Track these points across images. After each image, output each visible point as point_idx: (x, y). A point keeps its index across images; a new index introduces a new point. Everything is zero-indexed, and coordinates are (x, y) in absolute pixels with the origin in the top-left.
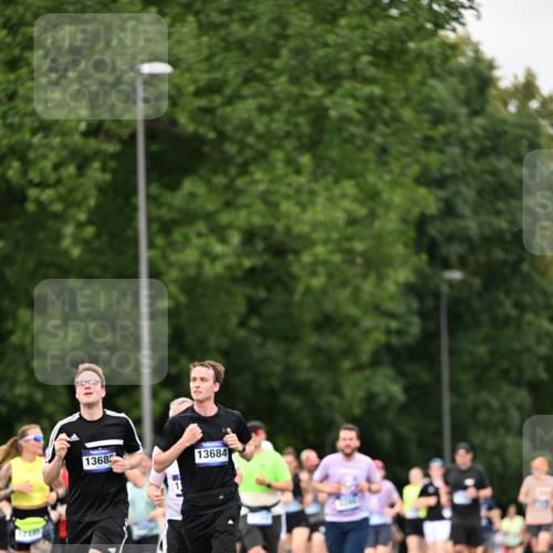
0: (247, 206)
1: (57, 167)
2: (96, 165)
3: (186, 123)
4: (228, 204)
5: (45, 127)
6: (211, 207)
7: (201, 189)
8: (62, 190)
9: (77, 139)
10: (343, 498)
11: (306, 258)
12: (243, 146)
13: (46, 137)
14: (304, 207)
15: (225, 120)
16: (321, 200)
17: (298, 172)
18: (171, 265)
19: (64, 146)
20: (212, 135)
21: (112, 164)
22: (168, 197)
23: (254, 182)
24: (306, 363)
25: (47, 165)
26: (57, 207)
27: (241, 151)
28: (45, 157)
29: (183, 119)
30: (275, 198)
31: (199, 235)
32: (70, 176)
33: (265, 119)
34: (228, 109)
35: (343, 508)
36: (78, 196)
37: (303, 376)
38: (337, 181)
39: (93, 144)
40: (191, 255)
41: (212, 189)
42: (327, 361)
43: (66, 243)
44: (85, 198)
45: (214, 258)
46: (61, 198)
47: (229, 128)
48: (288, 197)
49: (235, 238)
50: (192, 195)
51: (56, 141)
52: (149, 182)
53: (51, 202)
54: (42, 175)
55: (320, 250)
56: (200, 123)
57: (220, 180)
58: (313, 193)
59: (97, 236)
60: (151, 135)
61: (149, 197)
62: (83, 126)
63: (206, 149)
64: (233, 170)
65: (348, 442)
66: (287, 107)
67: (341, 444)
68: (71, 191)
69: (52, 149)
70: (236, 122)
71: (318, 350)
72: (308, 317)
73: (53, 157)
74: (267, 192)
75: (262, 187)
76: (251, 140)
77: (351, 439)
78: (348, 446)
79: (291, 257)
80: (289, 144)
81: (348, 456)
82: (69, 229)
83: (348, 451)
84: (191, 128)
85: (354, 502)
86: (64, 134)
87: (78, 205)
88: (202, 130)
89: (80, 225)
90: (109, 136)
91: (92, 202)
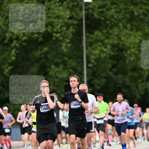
0: (113, 38)
1: (61, 27)
2: (72, 27)
3: (96, 15)
4: (107, 38)
5: (58, 17)
6: (102, 38)
7: (100, 34)
8: (62, 34)
9: (67, 20)
10: (119, 116)
11: (129, 52)
12: (111, 22)
13: (58, 19)
14: (128, 38)
15: (106, 15)
16: (132, 37)
17: (126, 29)
18: (92, 54)
19: (63, 22)
20: (103, 19)
21: (76, 27)
22: (91, 36)
23: (114, 31)
24: (128, 80)
25: (58, 27)
26: (61, 38)
27: (111, 23)
28: (58, 25)
29: (95, 15)
30: (120, 36)
31: (99, 46)
32: (65, 30)
33: (117, 15)
34: (107, 12)
35: (120, 119)
36: (66, 36)
37: (128, 84)
38: (137, 31)
39: (71, 21)
40: (97, 52)
41: (103, 34)
42: (134, 80)
43: (63, 48)
44: (69, 36)
45: (104, 52)
46: (62, 36)
47: (107, 17)
48: (123, 36)
49: (109, 47)
50: (97, 35)
51: (61, 20)
52: (86, 32)
53: (60, 37)
54: (57, 30)
55: (132, 50)
56: (100, 15)
57: (105, 31)
58: (130, 35)
59: (72, 46)
60: (87, 19)
61: (86, 36)
62: (68, 16)
63: (102, 22)
64: (108, 28)
65: (119, 98)
66: (123, 11)
67: (118, 99)
68: (65, 34)
69: (60, 23)
70: (109, 16)
71: (132, 77)
72: (129, 68)
73: (60, 25)
74: (118, 34)
75: (116, 33)
76: (113, 20)
77: (121, 98)
78: (120, 100)
79: (124, 52)
80: (124, 21)
81: (120, 102)
82: (64, 44)
83: (120, 101)
84: (97, 17)
85: (123, 117)
86: (63, 19)
87: (67, 38)
88: (100, 17)
89: (67, 43)
90: (75, 19)
91: (70, 37)
